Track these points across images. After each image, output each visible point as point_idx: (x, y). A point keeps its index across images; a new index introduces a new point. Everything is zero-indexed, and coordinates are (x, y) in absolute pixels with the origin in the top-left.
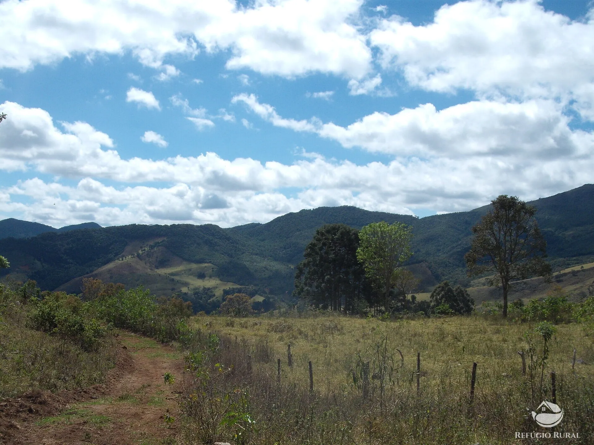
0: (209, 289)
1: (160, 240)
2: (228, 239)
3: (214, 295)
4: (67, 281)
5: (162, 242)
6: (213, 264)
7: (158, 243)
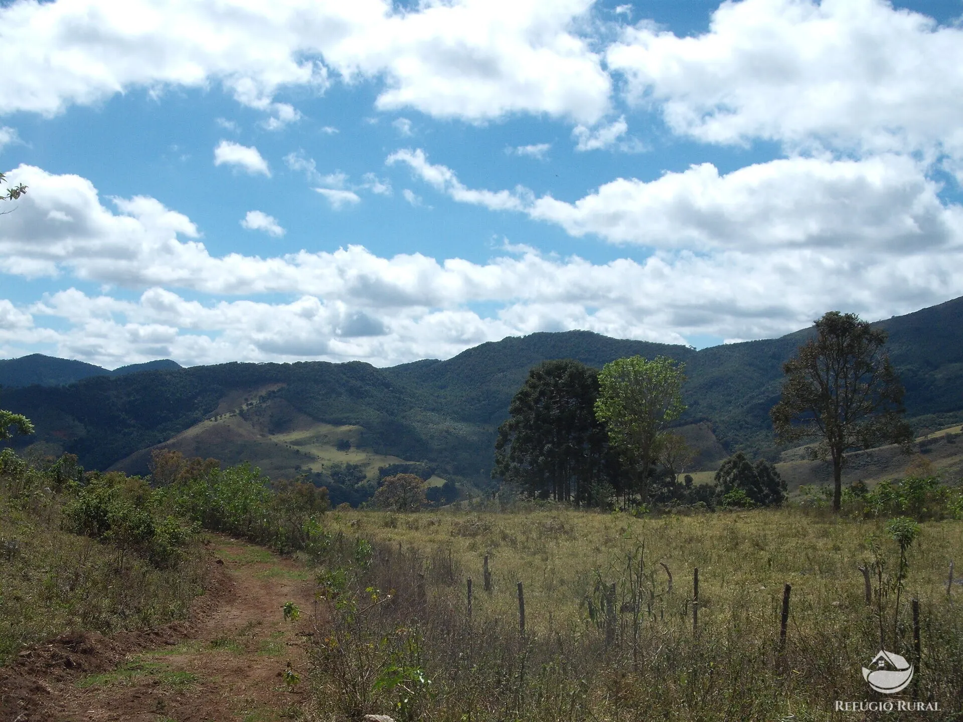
0: (356, 467)
1: (275, 388)
2: (387, 386)
3: (365, 477)
4: (126, 455)
5: (279, 390)
6: (361, 426)
7: (274, 392)
